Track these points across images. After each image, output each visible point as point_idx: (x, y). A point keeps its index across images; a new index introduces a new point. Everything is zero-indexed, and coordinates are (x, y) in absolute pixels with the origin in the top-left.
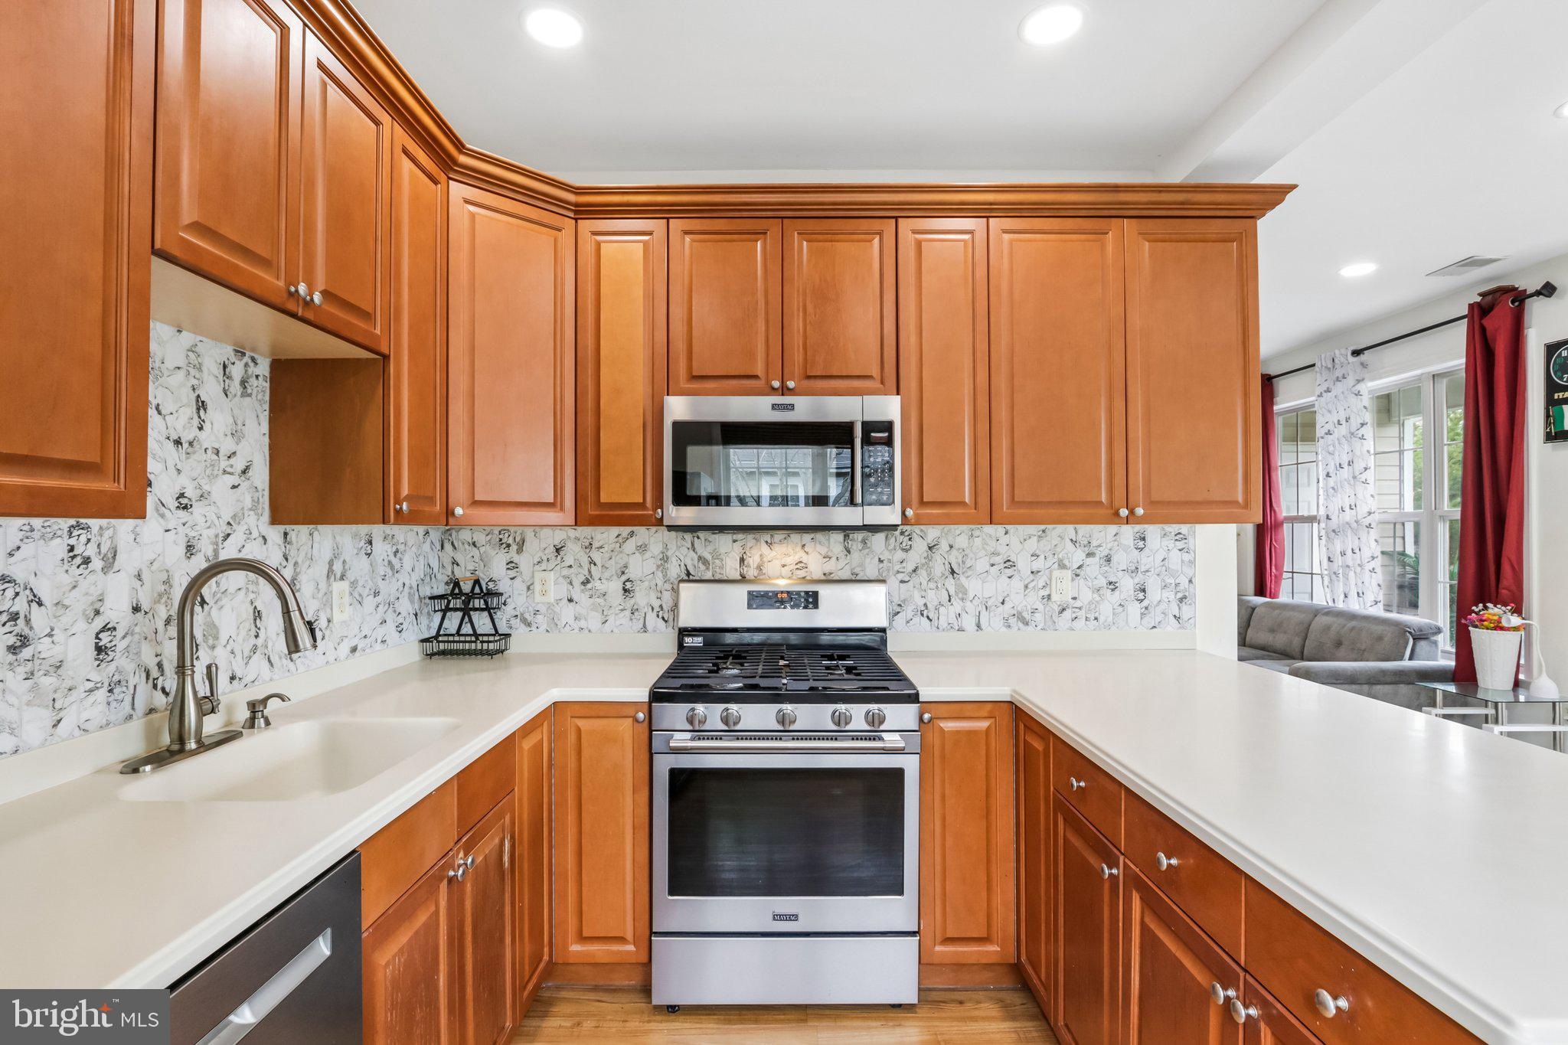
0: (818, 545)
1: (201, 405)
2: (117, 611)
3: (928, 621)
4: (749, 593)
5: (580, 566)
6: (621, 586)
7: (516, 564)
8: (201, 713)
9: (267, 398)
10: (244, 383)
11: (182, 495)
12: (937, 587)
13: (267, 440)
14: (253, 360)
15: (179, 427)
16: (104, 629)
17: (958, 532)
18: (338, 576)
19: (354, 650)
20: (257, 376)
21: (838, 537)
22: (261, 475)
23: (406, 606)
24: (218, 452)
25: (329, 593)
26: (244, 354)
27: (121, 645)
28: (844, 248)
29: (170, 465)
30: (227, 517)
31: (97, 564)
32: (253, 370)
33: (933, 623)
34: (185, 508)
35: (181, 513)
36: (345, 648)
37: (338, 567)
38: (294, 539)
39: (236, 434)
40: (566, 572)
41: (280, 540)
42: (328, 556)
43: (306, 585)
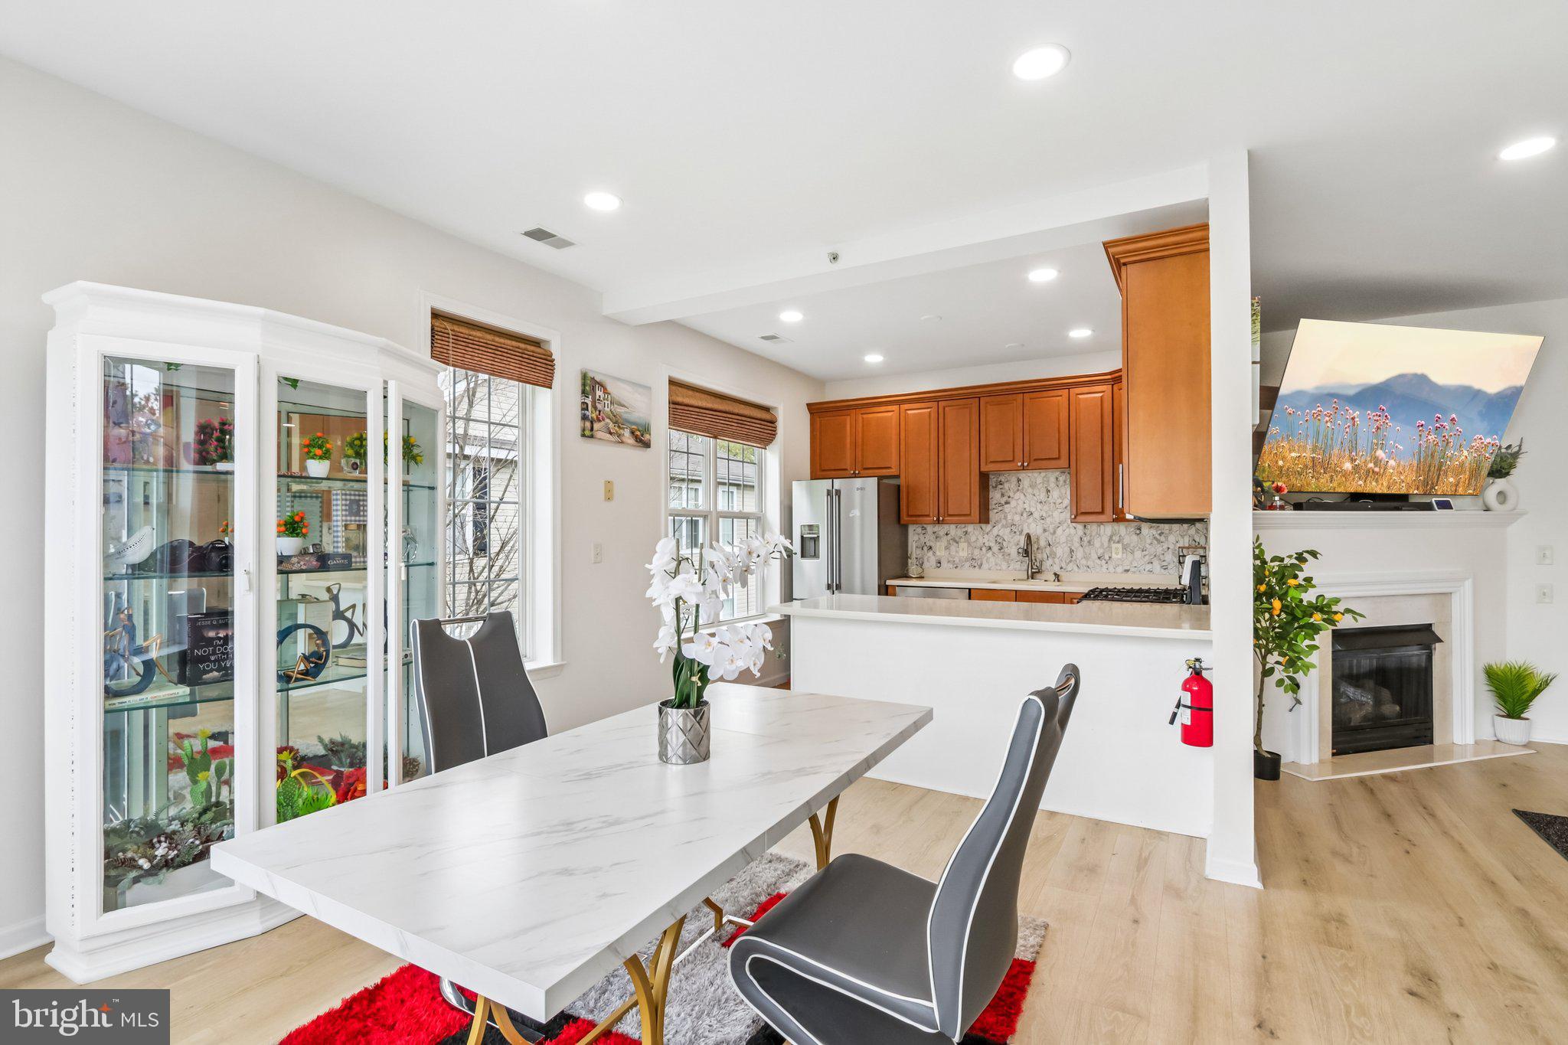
1: (1048, 491)
8: (1033, 573)
11: (1042, 516)
15: (1041, 498)
18: (1116, 541)
19: (1127, 571)
25: (1109, 547)
29: (1038, 508)
30: (1058, 521)
34: (1043, 519)
36: (1120, 569)
37: (1116, 538)
38: (1088, 529)
39: (1062, 497)
41: (1081, 529)
42: (1109, 534)
43: (1097, 544)
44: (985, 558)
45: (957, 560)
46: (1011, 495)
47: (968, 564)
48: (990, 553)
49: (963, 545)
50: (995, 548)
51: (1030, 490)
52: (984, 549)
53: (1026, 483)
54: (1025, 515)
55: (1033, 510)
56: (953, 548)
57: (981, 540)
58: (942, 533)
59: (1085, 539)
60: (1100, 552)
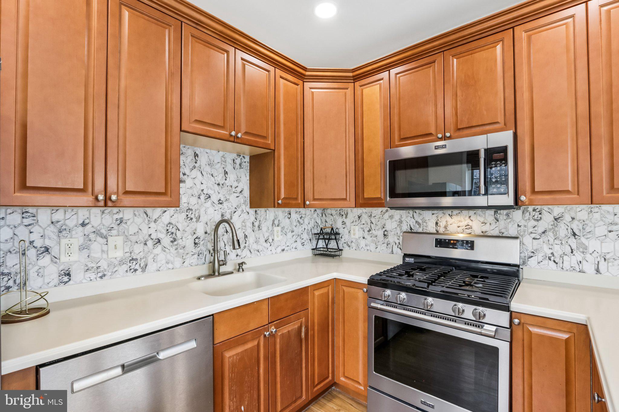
0: (478, 217)
1: (226, 173)
2: (200, 232)
3: (555, 264)
4: (436, 240)
5: (367, 224)
6: (383, 233)
7: (345, 222)
8: (220, 265)
9: (249, 168)
10: (240, 165)
11: (220, 200)
12: (562, 243)
13: (249, 181)
14: (244, 157)
15: (219, 180)
16: (196, 238)
17: (579, 209)
18: (277, 225)
19: (283, 250)
20: (245, 162)
21: (492, 212)
22: (247, 193)
23: (305, 236)
24: (232, 186)
25: (272, 231)
26: (240, 156)
27: (202, 243)
28: (481, 55)
29: (216, 191)
30: (235, 206)
31: (194, 220)
32: (243, 160)
33: (558, 265)
34: (221, 203)
35: (220, 205)
36: (279, 249)
37: (276, 222)
38: (259, 213)
39: (238, 181)
40: (362, 226)
41: (254, 213)
42: (272, 218)
43: (264, 228)
44: (152, 256)
45: (104, 265)
46: (187, 171)
47: (125, 267)
48: (159, 248)
49: (116, 240)
50: (166, 240)
51: (208, 169)
52: (150, 243)
53: (203, 160)
54: (202, 197)
55: (210, 192)
56: (97, 246)
57: (146, 231)
58: (71, 223)
59: (257, 224)
60: (266, 235)
